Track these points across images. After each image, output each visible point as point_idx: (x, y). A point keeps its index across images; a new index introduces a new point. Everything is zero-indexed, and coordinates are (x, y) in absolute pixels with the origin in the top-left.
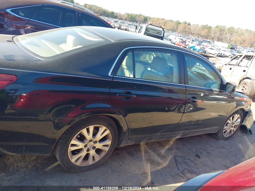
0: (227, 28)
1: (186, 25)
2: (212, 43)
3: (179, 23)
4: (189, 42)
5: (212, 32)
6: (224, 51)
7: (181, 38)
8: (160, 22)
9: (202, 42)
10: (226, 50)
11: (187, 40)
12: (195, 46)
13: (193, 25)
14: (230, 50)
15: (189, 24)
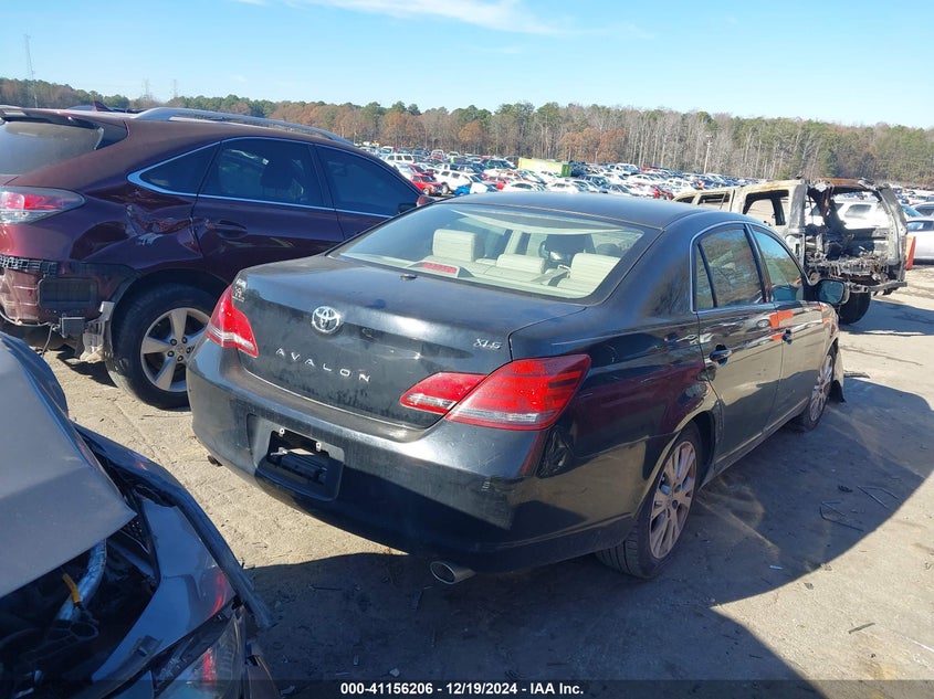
0: (535, 110)
1: (406, 115)
2: (511, 164)
3: (382, 112)
4: (445, 174)
5: (494, 128)
6: (559, 185)
7: (411, 162)
8: (313, 114)
9: (482, 168)
10: (562, 181)
11: (435, 168)
12: (470, 186)
13: (428, 111)
14: (572, 180)
15: (414, 111)
